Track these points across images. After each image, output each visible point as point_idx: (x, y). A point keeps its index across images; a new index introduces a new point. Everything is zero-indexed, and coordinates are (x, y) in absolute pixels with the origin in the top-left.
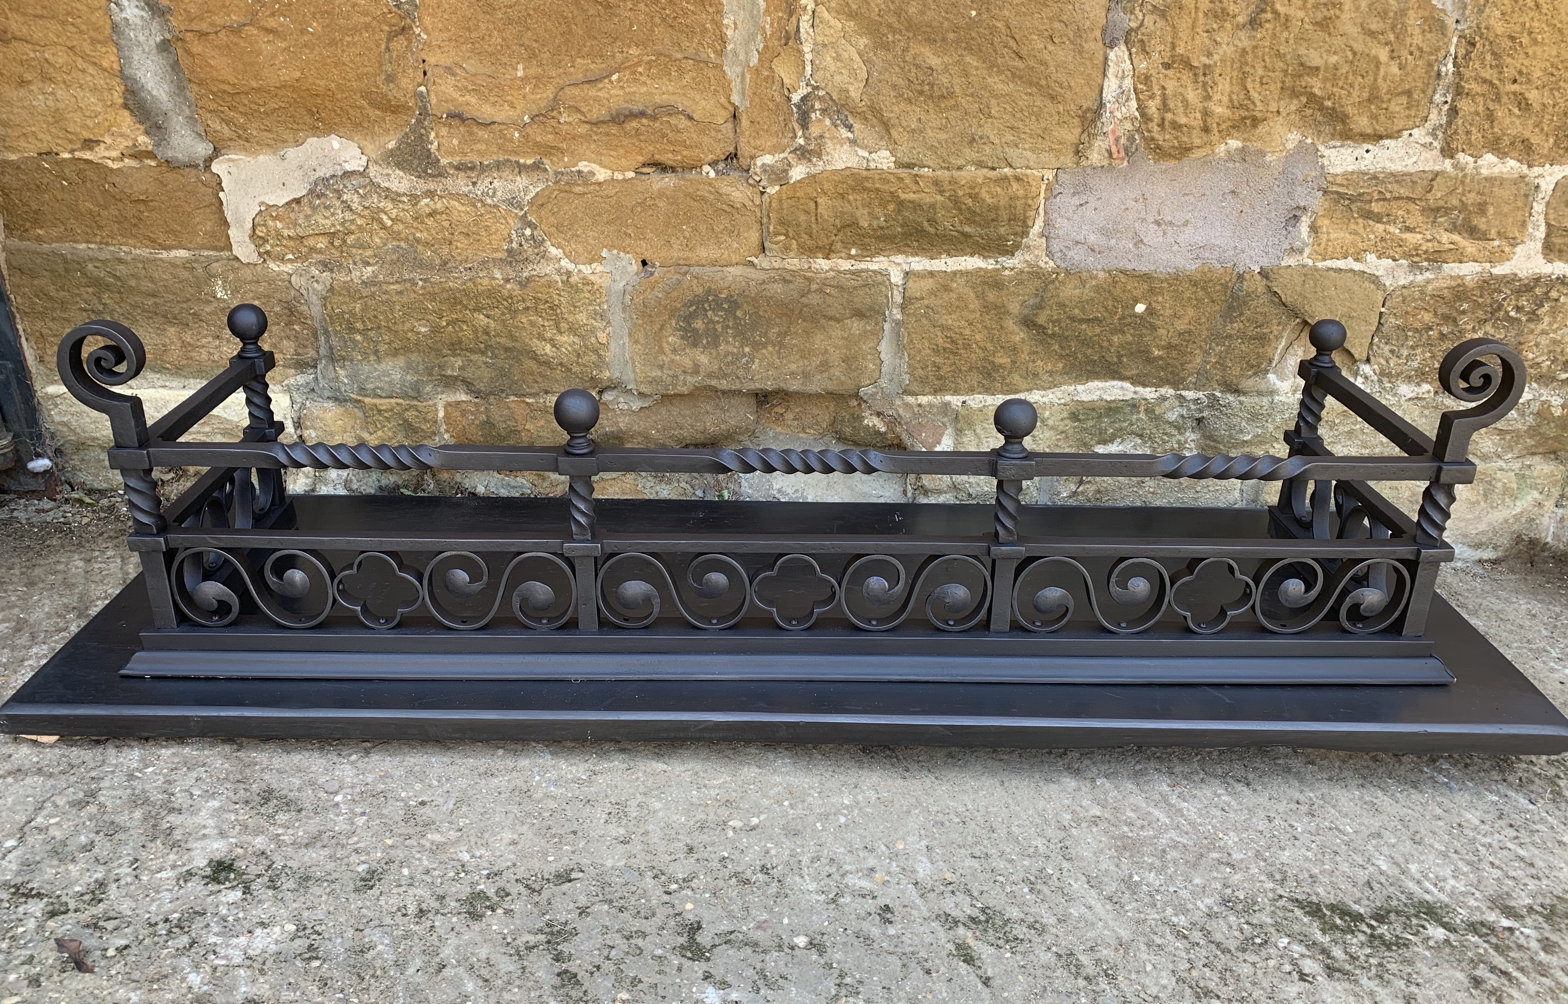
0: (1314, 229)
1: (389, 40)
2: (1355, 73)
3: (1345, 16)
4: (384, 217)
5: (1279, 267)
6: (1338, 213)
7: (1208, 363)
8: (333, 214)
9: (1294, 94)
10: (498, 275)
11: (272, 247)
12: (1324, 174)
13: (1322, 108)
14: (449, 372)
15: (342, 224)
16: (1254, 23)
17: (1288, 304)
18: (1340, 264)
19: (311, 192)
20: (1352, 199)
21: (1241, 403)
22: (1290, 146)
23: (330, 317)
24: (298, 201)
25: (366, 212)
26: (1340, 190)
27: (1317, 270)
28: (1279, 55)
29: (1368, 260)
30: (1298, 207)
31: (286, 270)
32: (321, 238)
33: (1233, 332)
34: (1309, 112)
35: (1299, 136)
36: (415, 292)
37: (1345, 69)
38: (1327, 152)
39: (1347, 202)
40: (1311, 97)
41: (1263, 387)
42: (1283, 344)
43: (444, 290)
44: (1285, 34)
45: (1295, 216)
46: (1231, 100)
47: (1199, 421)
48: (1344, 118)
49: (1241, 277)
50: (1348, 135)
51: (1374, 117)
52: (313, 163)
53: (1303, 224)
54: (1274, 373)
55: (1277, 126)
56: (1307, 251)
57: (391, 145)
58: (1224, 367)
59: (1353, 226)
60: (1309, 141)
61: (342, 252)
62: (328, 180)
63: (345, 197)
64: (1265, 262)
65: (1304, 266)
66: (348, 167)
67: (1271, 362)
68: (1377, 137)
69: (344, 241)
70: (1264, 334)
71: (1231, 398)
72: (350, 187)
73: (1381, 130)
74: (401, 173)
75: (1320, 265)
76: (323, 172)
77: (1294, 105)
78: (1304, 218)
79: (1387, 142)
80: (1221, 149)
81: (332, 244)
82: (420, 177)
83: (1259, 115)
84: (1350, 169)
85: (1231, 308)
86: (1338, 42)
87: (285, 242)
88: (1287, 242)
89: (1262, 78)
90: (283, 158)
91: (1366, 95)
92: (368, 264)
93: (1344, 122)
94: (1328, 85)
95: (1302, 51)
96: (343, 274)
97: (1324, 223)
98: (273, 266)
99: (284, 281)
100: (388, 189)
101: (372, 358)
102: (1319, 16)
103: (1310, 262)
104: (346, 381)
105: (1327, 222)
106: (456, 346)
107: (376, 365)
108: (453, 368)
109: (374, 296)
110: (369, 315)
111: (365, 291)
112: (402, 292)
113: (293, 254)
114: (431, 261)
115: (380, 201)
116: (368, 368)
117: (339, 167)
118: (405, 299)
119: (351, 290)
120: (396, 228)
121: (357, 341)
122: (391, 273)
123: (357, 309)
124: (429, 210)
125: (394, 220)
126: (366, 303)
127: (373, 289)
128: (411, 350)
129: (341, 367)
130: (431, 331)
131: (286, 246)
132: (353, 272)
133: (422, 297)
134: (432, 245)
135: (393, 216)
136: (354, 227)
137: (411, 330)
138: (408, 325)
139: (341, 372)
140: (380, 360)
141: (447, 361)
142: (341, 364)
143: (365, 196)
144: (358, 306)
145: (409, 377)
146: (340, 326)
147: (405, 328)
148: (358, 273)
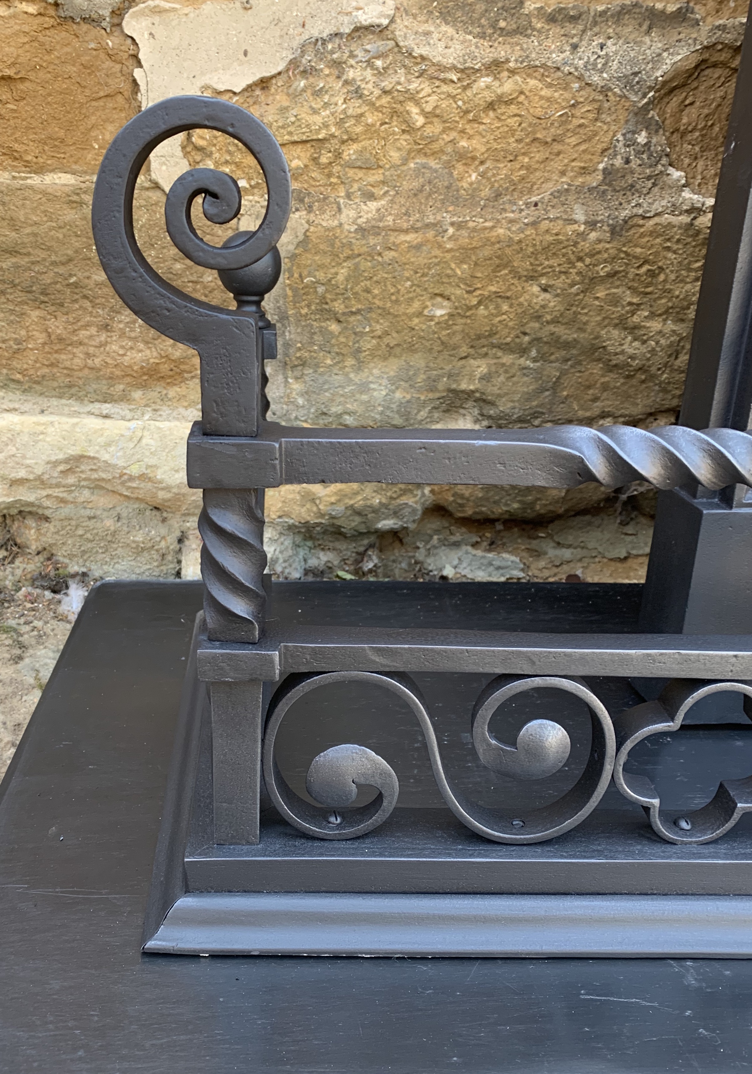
4: (414, 110)
8: (326, 105)
10: (580, 215)
14: (463, 386)
15: (340, 123)
19: (293, 63)
23: (295, 291)
24: (267, 83)
25: (385, 100)
32: (298, 150)
36: (440, 246)
43: (488, 242)
52: (302, 13)
61: (329, 175)
62: (324, 42)
63: (351, 74)
66: (362, 19)
69: (338, 155)
72: (360, 54)
74: (450, 30)
76: (316, 29)
81: (315, 160)
82: (482, 36)
87: (238, 157)
92: (371, 197)
96: (326, 216)
100: (423, 58)
101: (350, 362)
104: (300, 401)
106: (483, 341)
107: (352, 375)
108: (471, 379)
109: (371, 254)
110: (357, 289)
111: (359, 246)
112: (418, 247)
113: (249, 179)
114: (474, 191)
115: (409, 81)
116: (338, 379)
117: (346, 19)
118: (421, 260)
119: (338, 244)
120: (429, 130)
121: (331, 333)
122: (407, 214)
123: (340, 278)
124: (489, 96)
125: (429, 116)
126: (357, 266)
127: (372, 241)
128: (411, 349)
129: (297, 378)
130: (451, 315)
131: (237, 165)
132: (345, 211)
133: (448, 256)
134: (482, 163)
135: (428, 108)
136: (359, 129)
137: (420, 314)
138: (416, 305)
139: (297, 386)
140: (360, 366)
141: (463, 367)
142: (297, 373)
143: (381, 73)
144: (343, 273)
145: (398, 395)
146: (309, 306)
147: (411, 311)
148: (352, 214)
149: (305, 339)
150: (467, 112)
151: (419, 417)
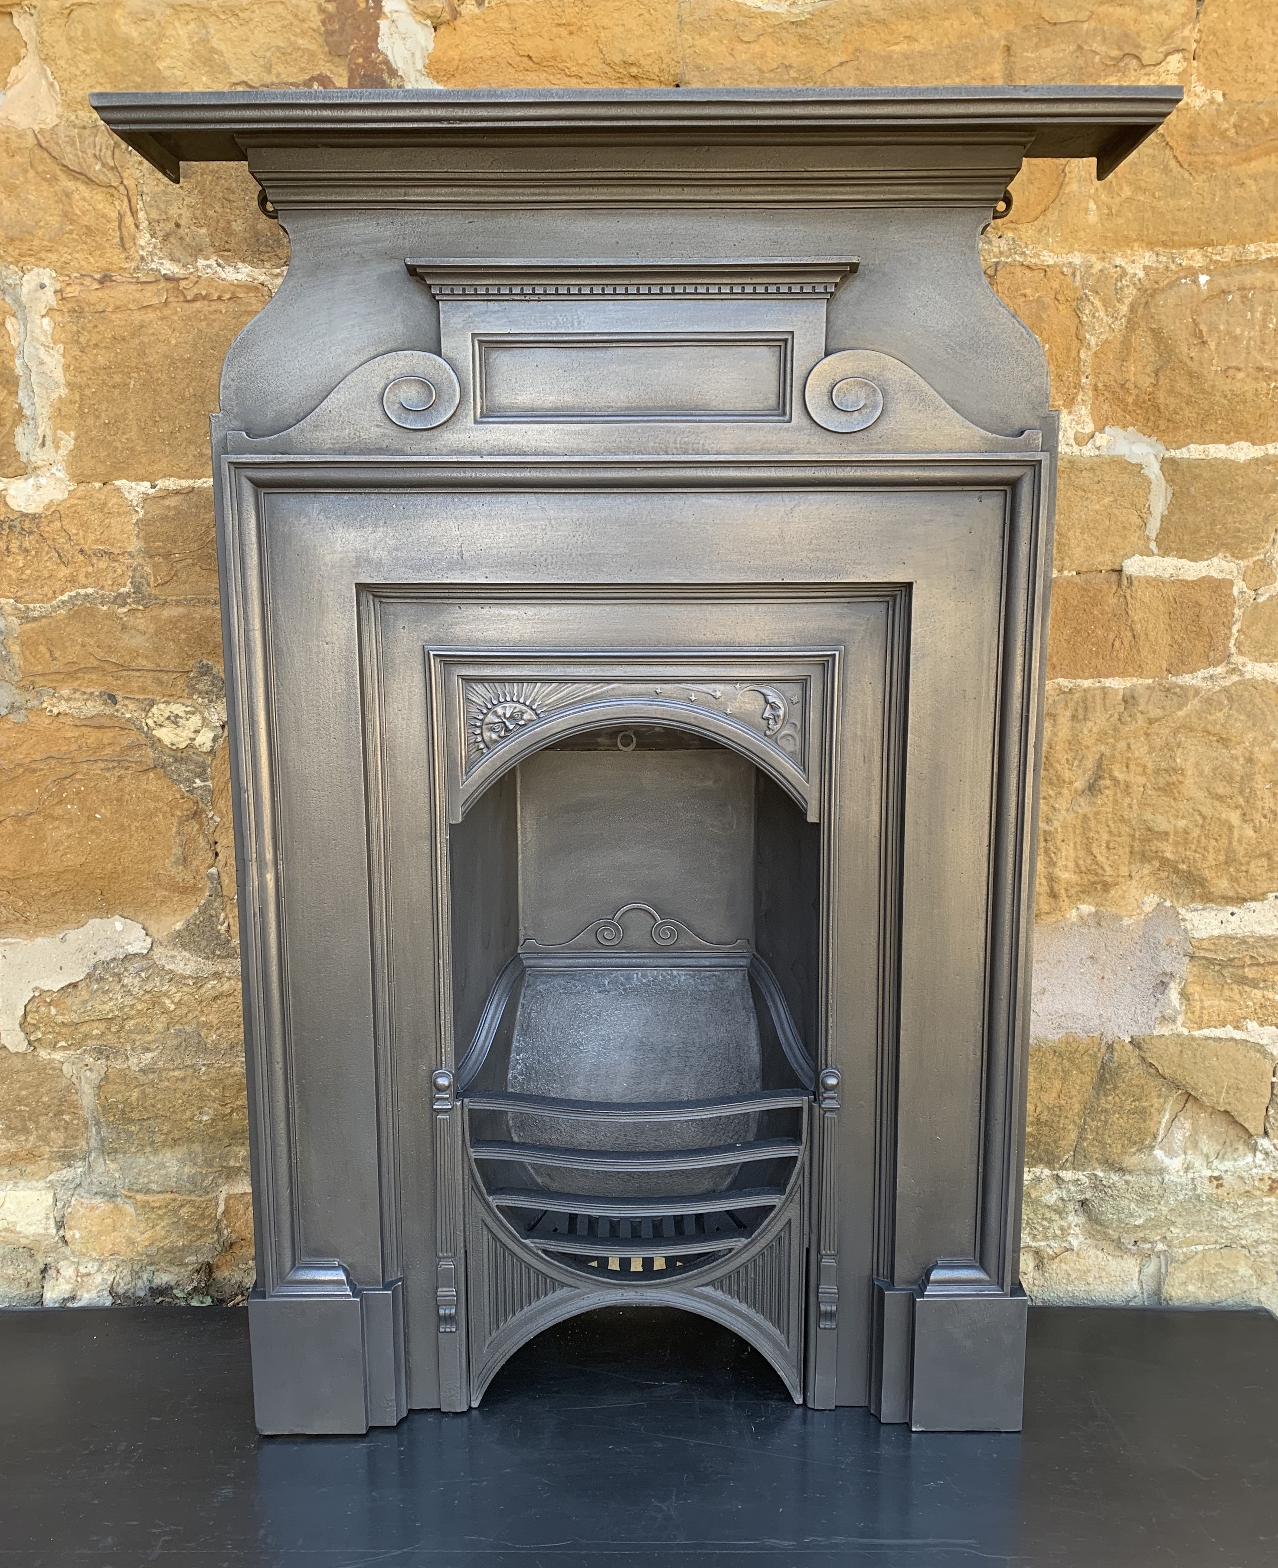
0: (1184, 995)
1: (181, 823)
2: (1207, 836)
3: (1189, 782)
4: (167, 1001)
5: (1152, 1037)
6: (1209, 978)
7: (1085, 1139)
8: (111, 999)
9: (1144, 858)
11: (44, 1034)
12: (1189, 940)
13: (1176, 871)
14: (232, 1163)
15: (121, 1009)
16: (1092, 788)
17: (1167, 1076)
18: (1219, 1032)
19: (89, 976)
20: (1222, 965)
21: (1127, 1182)
22: (1148, 908)
23: (103, 1107)
24: (75, 985)
25: (147, 996)
26: (1209, 955)
27: (1193, 1039)
28: (1123, 820)
29: (1250, 1028)
30: (1165, 974)
31: (58, 1058)
32: (97, 1024)
33: (1108, 1106)
34: (1164, 875)
35: (1157, 899)
36: (198, 1078)
37: (1196, 832)
38: (1189, 916)
39: (1217, 968)
40: (1164, 862)
41: (1150, 1165)
42: (1167, 1116)
43: (228, 1076)
44: (1127, 800)
45: (1163, 982)
46: (1077, 865)
47: (1083, 1203)
48: (1202, 882)
49: (1110, 1047)
50: (1208, 898)
51: (1234, 880)
52: (94, 946)
53: (1172, 991)
54: (1161, 1149)
55: (1133, 889)
56: (1180, 1019)
57: (178, 926)
58: (1103, 1145)
59: (1227, 992)
60: (1168, 904)
61: (119, 1038)
62: (108, 963)
63: (126, 981)
64: (1135, 1031)
65: (1179, 1036)
66: (131, 950)
67: (1155, 1137)
68: (1241, 900)
69: (122, 1027)
70: (1144, 1108)
71: (1115, 1177)
72: (131, 970)
73: (1243, 892)
74: (188, 955)
75: (1196, 1033)
76: (105, 955)
77: (1147, 869)
78: (1172, 985)
79: (1252, 905)
80: (1073, 915)
81: (109, 1029)
82: (208, 958)
83: (1109, 880)
84: (1216, 933)
85: (1102, 1079)
86: (1184, 806)
87: (57, 1029)
88: (1157, 1010)
89: (1108, 843)
90: (63, 940)
91: (1222, 858)
92: (148, 1050)
93: (1202, 885)
94: (1180, 849)
95: (1148, 816)
96: (119, 1062)
97: (1195, 989)
98: (44, 1054)
99: (53, 1069)
100: (172, 971)
101: (148, 1149)
102: (1161, 782)
103: (1185, 1032)
104: (117, 1175)
105: (1198, 988)
106: (239, 1135)
107: (151, 1158)
108: (236, 1158)
109: (152, 1084)
110: (146, 1104)
111: (142, 1078)
112: (183, 1079)
113: (67, 1041)
114: (216, 1045)
115: (163, 985)
116: (142, 1160)
117: (121, 950)
118: (187, 1086)
119: (128, 1079)
120: (178, 1012)
121: (132, 1132)
122: (172, 1060)
123: (134, 1098)
124: (214, 993)
125: (178, 1004)
126: (143, 1092)
127: (151, 1076)
128: (190, 1140)
129: (112, 1161)
130: (213, 1120)
131: (58, 1033)
132: (131, 1059)
133: (204, 1084)
134: (218, 1029)
135: (176, 1000)
136: (133, 1012)
137: (192, 1119)
138: (188, 1113)
139: (112, 1166)
140: (155, 1152)
141: (229, 1151)
142: (112, 1157)
143: (146, 980)
144: (135, 1094)
145: (186, 1170)
146: (114, 1116)
147: (184, 1117)
148: (136, 1061)
149: (115, 1136)
150: (201, 1002)
151: (204, 1185)
